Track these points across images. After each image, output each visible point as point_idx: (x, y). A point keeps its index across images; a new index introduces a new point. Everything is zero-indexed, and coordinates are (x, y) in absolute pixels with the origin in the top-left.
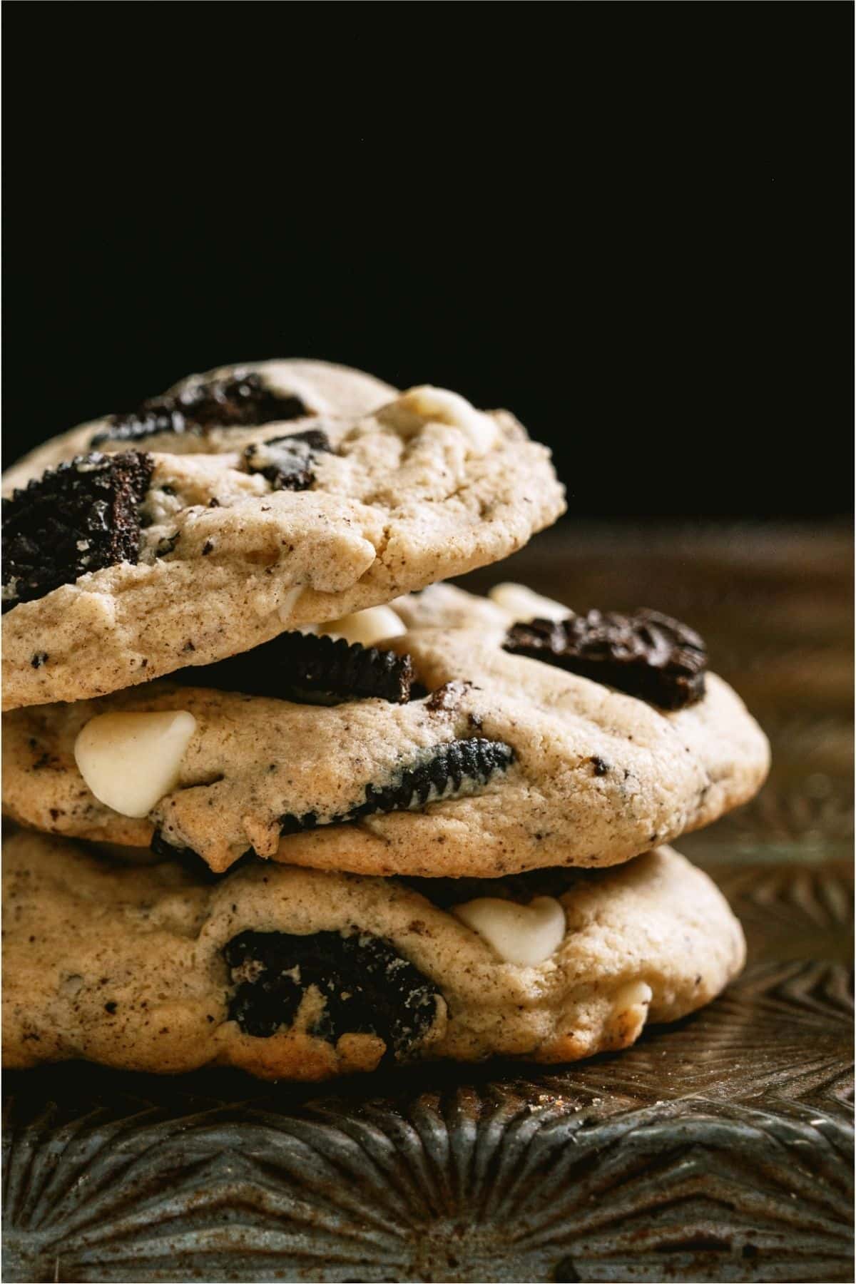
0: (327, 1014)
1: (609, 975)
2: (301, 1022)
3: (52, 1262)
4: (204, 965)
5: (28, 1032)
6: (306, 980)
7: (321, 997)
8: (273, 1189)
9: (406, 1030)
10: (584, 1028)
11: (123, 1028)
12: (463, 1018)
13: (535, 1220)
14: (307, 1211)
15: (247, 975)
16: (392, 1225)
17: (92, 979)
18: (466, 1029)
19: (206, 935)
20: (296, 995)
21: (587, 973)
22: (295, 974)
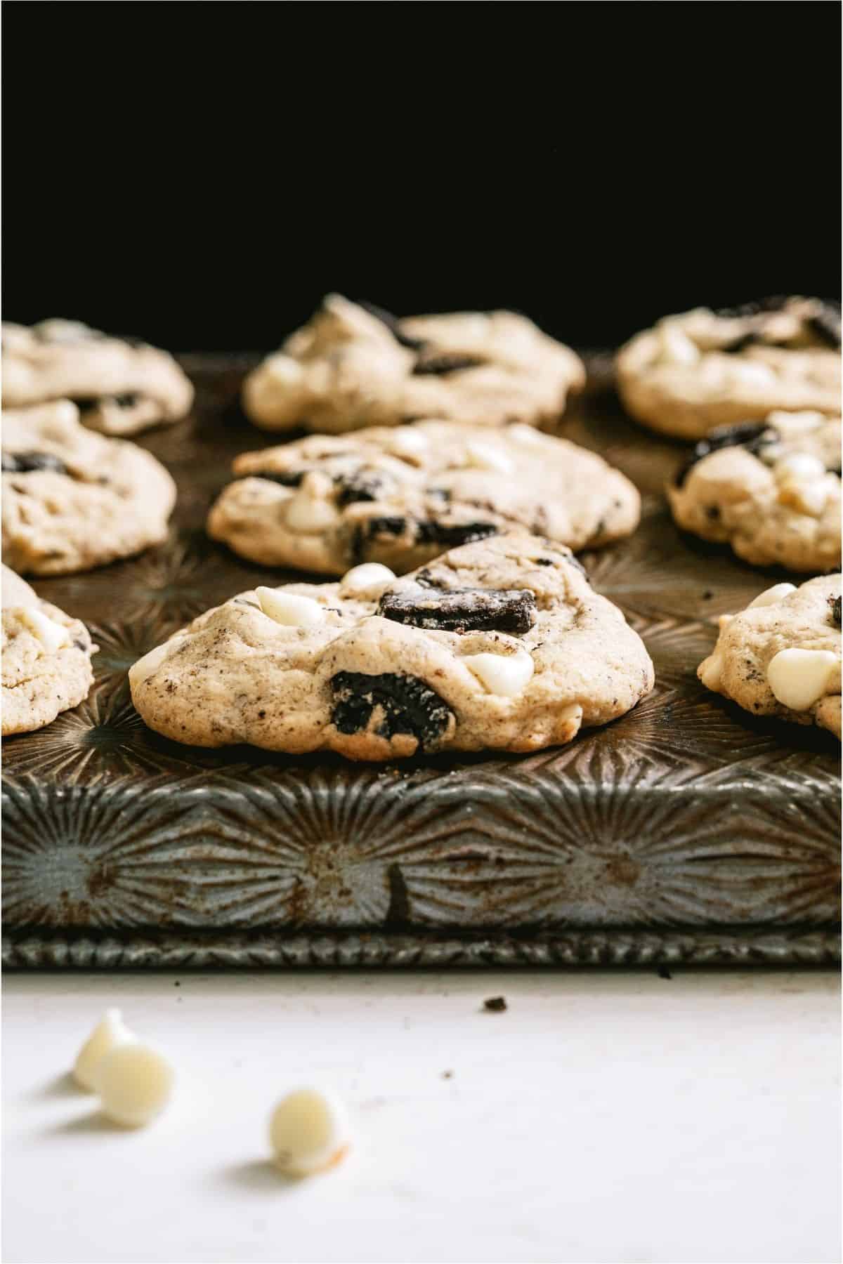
0: (386, 722)
1: (555, 702)
2: (371, 726)
3: (102, 865)
4: (318, 691)
5: (215, 727)
6: (376, 700)
7: (384, 712)
8: (228, 824)
9: (431, 733)
10: (539, 732)
11: (268, 728)
12: (466, 726)
13: (377, 843)
14: (247, 837)
15: (342, 697)
16: (295, 845)
17: (253, 697)
18: (467, 732)
19: (319, 673)
20: (369, 709)
21: (541, 700)
22: (369, 697)
